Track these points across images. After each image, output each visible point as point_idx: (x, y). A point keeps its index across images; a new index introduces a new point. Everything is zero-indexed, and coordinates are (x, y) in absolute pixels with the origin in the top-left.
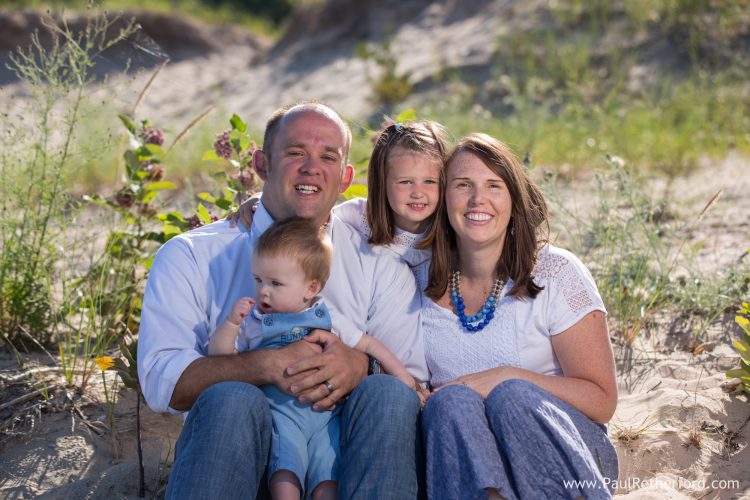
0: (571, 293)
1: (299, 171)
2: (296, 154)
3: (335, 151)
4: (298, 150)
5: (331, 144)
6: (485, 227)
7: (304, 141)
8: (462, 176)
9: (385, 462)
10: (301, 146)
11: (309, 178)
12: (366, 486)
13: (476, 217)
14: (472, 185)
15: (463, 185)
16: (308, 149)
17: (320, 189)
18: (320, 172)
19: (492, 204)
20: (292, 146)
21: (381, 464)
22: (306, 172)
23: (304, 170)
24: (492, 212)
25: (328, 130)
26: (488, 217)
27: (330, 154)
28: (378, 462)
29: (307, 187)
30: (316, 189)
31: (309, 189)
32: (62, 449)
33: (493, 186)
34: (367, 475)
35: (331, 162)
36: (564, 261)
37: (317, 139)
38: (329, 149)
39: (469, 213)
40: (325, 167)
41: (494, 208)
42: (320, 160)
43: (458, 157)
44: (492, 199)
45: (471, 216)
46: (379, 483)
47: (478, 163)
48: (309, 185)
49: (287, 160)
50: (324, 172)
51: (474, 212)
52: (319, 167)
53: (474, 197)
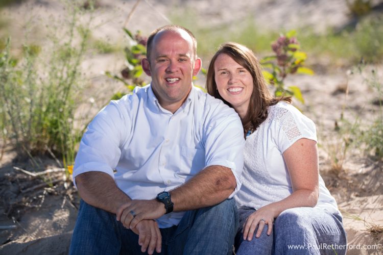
0: (288, 128)
1: (166, 71)
2: (163, 61)
3: (184, 55)
4: (163, 58)
5: (181, 52)
6: (240, 94)
7: (166, 53)
8: (223, 68)
9: (209, 236)
10: (165, 56)
11: (172, 75)
12: (197, 250)
13: (234, 90)
14: (229, 73)
15: (224, 73)
16: (169, 57)
17: (180, 79)
18: (178, 70)
19: (241, 81)
20: (160, 57)
21: (207, 237)
22: (169, 71)
23: (168, 70)
24: (243, 86)
25: (180, 43)
26: (240, 89)
27: (182, 58)
28: (205, 236)
29: (172, 80)
30: (178, 79)
31: (174, 80)
32: (56, 216)
33: (241, 71)
34: (199, 244)
35: (184, 62)
36: (285, 111)
37: (173, 51)
38: (181, 55)
39: (229, 88)
40: (180, 66)
41: (243, 84)
42: (177, 62)
43: (219, 58)
44: (242, 79)
45: (231, 90)
46: (204, 249)
47: (230, 60)
48: (173, 78)
49: (158, 65)
50: (181, 70)
51: (232, 87)
52: (177, 66)
53: (231, 80)
